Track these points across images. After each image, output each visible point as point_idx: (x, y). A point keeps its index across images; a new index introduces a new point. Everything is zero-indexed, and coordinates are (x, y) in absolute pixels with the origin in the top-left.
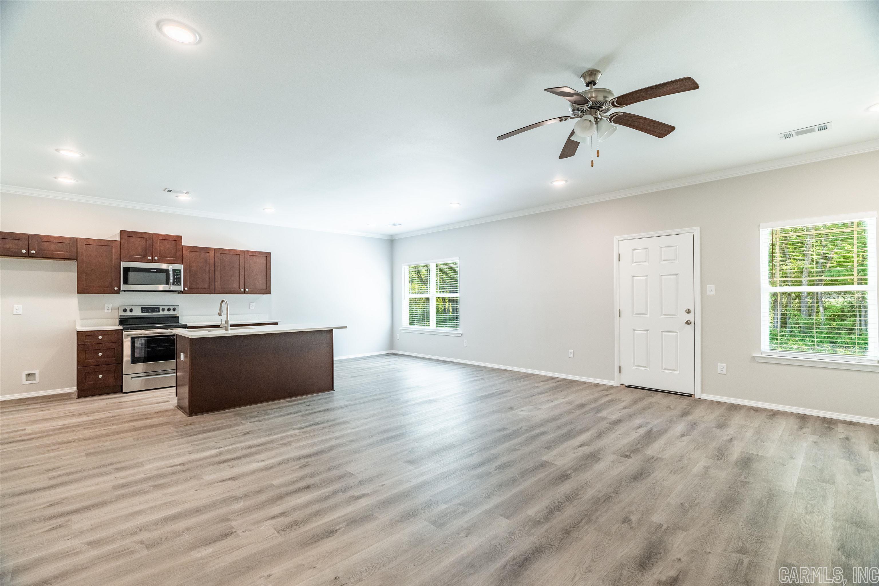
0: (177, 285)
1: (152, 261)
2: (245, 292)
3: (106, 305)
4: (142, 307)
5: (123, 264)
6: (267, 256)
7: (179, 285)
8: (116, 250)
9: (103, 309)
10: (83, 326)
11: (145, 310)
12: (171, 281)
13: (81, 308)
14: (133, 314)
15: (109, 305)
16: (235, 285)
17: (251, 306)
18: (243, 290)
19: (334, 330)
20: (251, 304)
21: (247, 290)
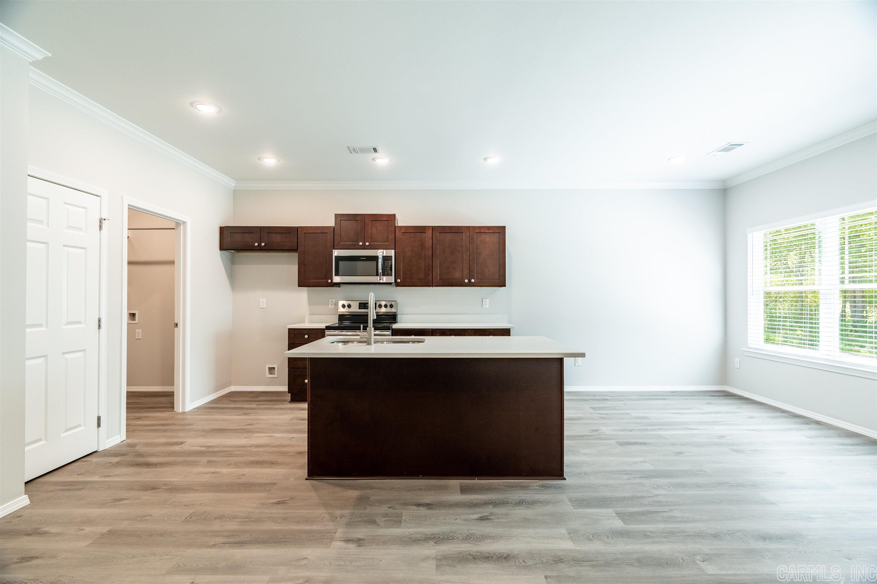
0: (388, 276)
1: (364, 247)
2: (470, 285)
3: (330, 300)
4: (359, 303)
5: (336, 253)
6: (501, 231)
7: (389, 276)
8: (330, 237)
9: (328, 304)
10: (311, 322)
11: (362, 306)
12: (380, 271)
13: (310, 303)
14: (351, 310)
15: (333, 300)
16: (457, 275)
17: (484, 303)
18: (466, 281)
19: (566, 360)
20: (484, 300)
21: (473, 281)
